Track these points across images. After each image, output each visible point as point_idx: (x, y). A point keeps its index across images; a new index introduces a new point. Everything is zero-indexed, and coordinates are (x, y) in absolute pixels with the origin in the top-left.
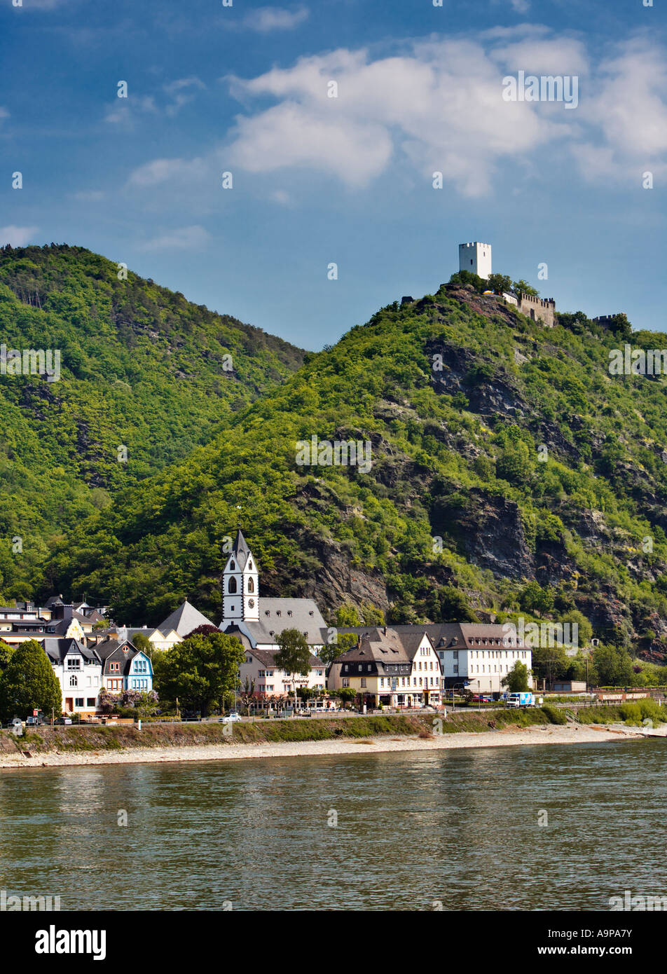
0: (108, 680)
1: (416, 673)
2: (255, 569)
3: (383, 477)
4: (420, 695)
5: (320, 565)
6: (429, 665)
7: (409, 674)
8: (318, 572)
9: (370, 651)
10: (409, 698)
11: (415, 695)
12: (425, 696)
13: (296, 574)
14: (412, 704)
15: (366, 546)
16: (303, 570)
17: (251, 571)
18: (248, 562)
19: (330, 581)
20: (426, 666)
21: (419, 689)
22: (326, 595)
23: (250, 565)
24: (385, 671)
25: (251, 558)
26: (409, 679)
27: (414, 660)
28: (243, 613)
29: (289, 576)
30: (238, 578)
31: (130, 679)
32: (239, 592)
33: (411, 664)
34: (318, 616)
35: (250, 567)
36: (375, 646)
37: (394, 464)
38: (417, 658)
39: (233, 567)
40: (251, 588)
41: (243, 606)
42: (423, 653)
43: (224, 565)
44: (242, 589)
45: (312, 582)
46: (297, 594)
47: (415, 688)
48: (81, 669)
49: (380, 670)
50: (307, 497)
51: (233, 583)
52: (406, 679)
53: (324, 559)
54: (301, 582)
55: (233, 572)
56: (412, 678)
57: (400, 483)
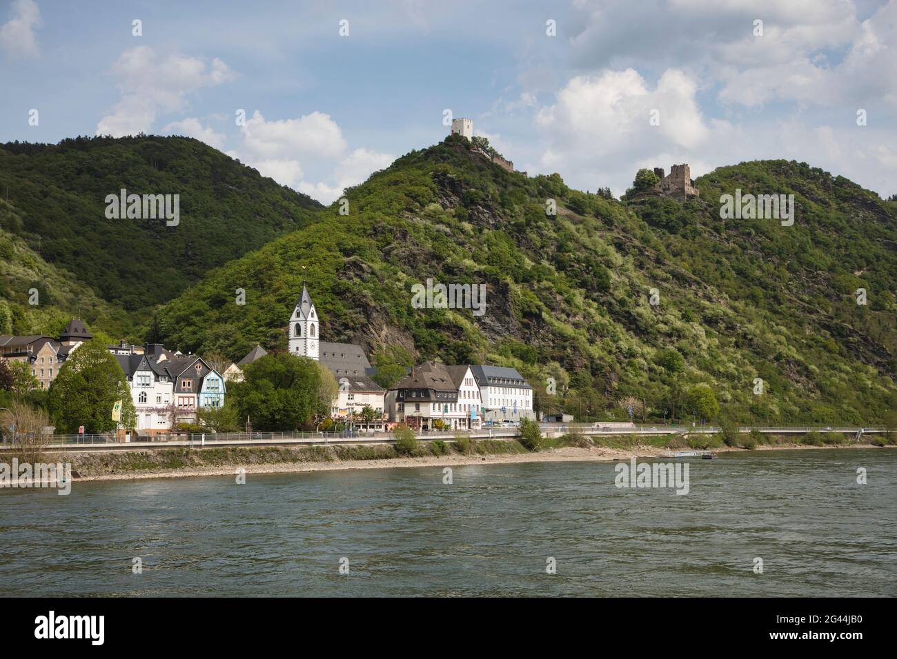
0: (180, 397)
1: (461, 401)
2: (316, 318)
3: (409, 261)
4: (464, 420)
5: (364, 321)
6: (471, 393)
7: (455, 401)
8: (364, 325)
9: (422, 378)
10: (456, 422)
11: (460, 419)
12: (469, 421)
13: (346, 326)
14: (458, 428)
15: (400, 309)
16: (352, 324)
17: (312, 319)
18: (311, 311)
19: (372, 333)
20: (469, 394)
21: (463, 414)
22: (369, 344)
23: (312, 314)
24: (436, 397)
25: (313, 309)
26: (455, 405)
27: (460, 389)
28: (305, 352)
29: (341, 328)
30: (302, 324)
31: (202, 396)
32: (303, 335)
33: (457, 391)
34: (364, 359)
35: (312, 316)
36: (427, 375)
37: (417, 252)
38: (463, 387)
39: (298, 315)
40: (312, 333)
41: (305, 347)
42: (467, 384)
43: (292, 312)
44: (305, 333)
45: (358, 334)
46: (349, 341)
47: (460, 414)
48: (152, 386)
49: (433, 396)
50: (354, 271)
51: (298, 327)
52: (453, 405)
53: (368, 316)
54: (350, 333)
55: (298, 319)
56: (458, 404)
57: (421, 266)
